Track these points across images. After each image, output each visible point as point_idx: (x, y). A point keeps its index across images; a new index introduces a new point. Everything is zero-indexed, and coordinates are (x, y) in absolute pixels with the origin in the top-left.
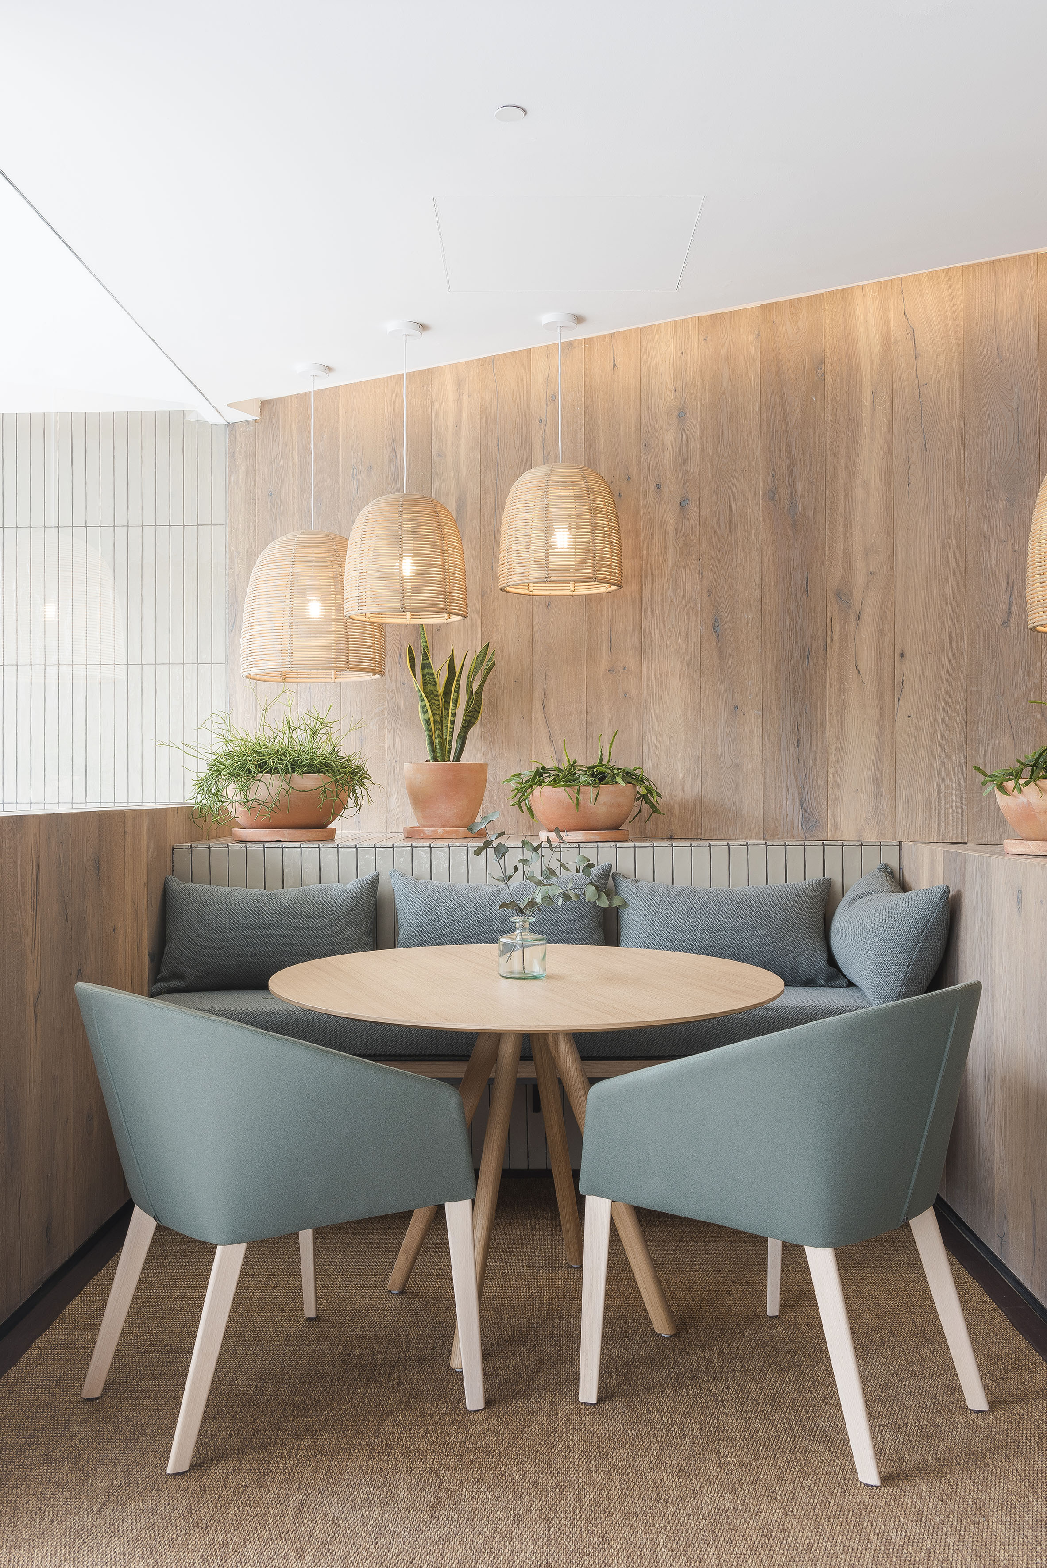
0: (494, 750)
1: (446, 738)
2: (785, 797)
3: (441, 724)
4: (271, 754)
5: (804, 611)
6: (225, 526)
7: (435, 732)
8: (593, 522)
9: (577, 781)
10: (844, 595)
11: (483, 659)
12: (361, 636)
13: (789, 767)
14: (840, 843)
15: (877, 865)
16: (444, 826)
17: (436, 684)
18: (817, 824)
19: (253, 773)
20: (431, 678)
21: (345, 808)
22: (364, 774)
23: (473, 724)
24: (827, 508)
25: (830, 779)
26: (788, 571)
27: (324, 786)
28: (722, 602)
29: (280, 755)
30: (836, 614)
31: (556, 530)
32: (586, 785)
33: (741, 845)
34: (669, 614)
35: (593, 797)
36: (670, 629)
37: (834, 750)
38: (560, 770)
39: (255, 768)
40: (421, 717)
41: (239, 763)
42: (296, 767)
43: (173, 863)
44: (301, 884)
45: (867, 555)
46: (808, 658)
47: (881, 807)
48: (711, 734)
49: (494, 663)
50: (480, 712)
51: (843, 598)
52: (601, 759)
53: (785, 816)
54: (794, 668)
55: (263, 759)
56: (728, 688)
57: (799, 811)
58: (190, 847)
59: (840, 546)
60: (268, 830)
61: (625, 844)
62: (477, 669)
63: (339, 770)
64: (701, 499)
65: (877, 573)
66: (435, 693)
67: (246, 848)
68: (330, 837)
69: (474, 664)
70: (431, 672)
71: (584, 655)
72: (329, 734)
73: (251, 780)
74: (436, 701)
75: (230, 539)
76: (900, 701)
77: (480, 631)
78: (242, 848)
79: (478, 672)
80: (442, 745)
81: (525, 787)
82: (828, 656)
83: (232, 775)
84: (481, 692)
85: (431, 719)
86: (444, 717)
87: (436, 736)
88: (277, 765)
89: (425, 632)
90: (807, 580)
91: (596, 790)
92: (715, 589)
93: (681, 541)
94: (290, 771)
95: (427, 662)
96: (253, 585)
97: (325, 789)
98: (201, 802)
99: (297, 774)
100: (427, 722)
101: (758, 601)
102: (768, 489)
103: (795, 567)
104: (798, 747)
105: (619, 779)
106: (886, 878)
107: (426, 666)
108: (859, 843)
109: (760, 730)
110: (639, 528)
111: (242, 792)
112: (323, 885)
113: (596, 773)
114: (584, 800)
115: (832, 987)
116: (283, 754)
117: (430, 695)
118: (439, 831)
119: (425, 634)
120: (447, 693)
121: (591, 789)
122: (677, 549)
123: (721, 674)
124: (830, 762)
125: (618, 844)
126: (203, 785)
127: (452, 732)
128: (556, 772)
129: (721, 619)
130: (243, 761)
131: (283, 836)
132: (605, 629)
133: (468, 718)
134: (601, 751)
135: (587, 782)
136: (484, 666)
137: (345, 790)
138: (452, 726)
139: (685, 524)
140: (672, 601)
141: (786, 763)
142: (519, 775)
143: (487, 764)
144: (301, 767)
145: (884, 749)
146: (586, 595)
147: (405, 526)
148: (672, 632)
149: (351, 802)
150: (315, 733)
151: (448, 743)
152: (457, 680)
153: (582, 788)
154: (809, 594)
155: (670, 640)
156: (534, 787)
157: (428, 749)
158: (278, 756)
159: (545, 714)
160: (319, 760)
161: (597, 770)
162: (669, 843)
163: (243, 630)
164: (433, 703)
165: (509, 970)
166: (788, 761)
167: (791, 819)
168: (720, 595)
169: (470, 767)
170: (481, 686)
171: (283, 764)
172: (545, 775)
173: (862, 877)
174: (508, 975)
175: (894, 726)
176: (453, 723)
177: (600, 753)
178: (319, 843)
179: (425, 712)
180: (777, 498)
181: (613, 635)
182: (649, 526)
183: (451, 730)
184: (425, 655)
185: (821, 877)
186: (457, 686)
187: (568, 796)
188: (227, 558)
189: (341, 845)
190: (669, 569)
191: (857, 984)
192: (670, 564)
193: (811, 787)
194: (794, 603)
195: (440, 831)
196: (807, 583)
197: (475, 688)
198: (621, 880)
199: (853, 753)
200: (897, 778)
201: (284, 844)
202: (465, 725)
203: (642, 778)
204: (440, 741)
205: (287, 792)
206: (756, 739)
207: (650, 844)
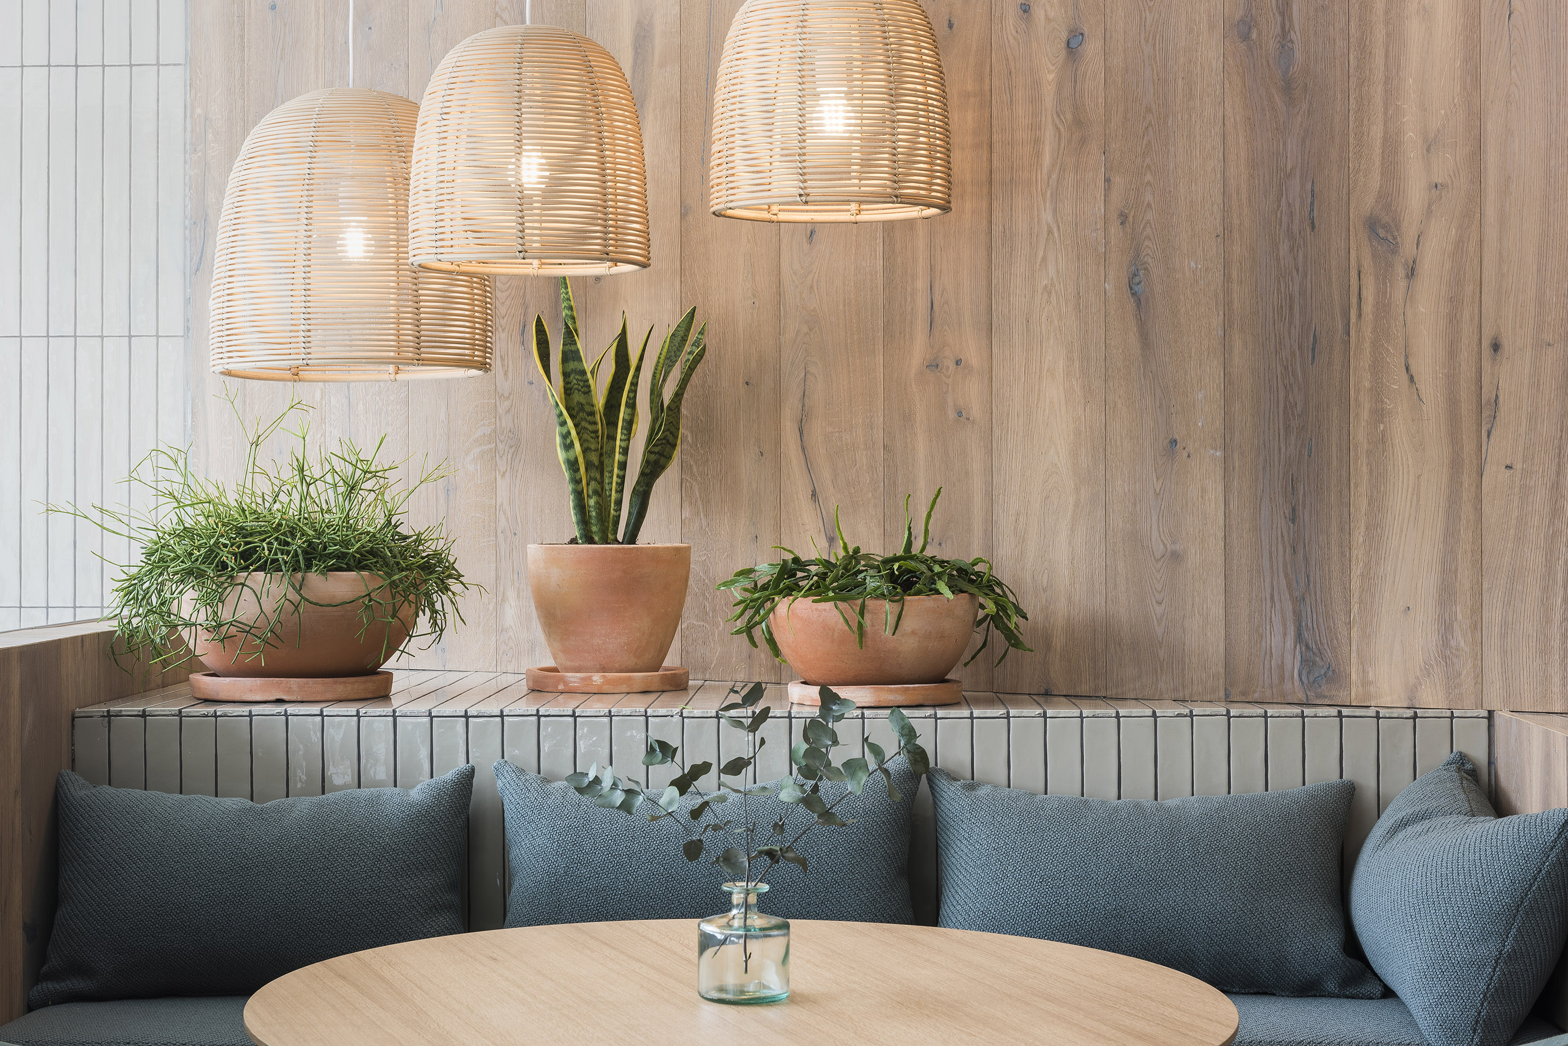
0: (706, 516)
1: (610, 495)
2: (1268, 619)
3: (601, 468)
4: (266, 532)
5: (1305, 257)
6: (183, 67)
7: (588, 484)
8: (892, 85)
9: (860, 589)
10: (1384, 227)
11: (684, 339)
12: (446, 298)
13: (1275, 563)
14: (1372, 712)
15: (1445, 755)
16: (604, 667)
17: (590, 391)
18: (1330, 673)
19: (229, 569)
20: (581, 381)
21: (411, 637)
22: (448, 568)
23: (663, 468)
24: (1351, 56)
25: (1355, 584)
26: (1275, 177)
27: (369, 595)
28: (1148, 238)
29: (284, 534)
30: (1367, 262)
31: (822, 95)
32: (877, 598)
33: (1179, 715)
34: (1044, 259)
35: (891, 620)
36: (1046, 287)
37: (1363, 529)
38: (827, 564)
39: (233, 561)
40: (561, 455)
41: (203, 551)
42: (315, 558)
43: (73, 745)
44: (323, 787)
45: (1428, 150)
46: (1313, 349)
47: (1453, 643)
48: (1125, 493)
49: (704, 349)
50: (676, 445)
51: (1382, 233)
52: (909, 544)
53: (1268, 657)
54: (1286, 368)
55: (250, 543)
56: (1158, 404)
57: (1295, 647)
58: (106, 714)
59: (1377, 131)
60: (259, 681)
61: (953, 712)
62: (669, 359)
63: (398, 563)
64: (1108, 35)
65: (1447, 186)
66: (587, 408)
67: (216, 716)
68: (382, 695)
69: (665, 350)
70: (579, 367)
71: (881, 334)
72: (380, 492)
73: (226, 585)
74: (590, 423)
75: (193, 92)
76: (1491, 437)
77: (678, 283)
78: (207, 716)
79: (673, 366)
80: (602, 508)
81: (759, 598)
82: (1353, 345)
83: (190, 572)
84: (678, 408)
85: (581, 460)
86: (605, 454)
87: (591, 493)
88: (276, 554)
89: (569, 289)
90: (1313, 196)
91: (896, 607)
92: (1133, 209)
93: (1069, 116)
94: (302, 565)
95: (573, 348)
96: (234, 195)
97: (370, 601)
98: (129, 623)
99: (316, 571)
100: (573, 465)
101: (1218, 236)
102: (1237, 17)
103: (1289, 171)
104: (1293, 522)
105: (942, 586)
106: (1462, 783)
107: (571, 355)
108: (1410, 713)
109: (1220, 488)
110: (987, 88)
111: (208, 606)
112: (365, 792)
113: (896, 572)
114: (873, 626)
115: (1353, 997)
116: (290, 531)
117: (578, 413)
118: (595, 678)
119: (570, 294)
120: (612, 405)
121: (887, 605)
122: (1060, 131)
123: (1144, 377)
124: (1355, 552)
125: (940, 713)
126: (133, 590)
127: (621, 484)
128: (820, 569)
129: (1146, 269)
130: (210, 546)
131: (289, 690)
132: (921, 285)
133: (653, 457)
134: (909, 528)
135: (879, 592)
136: (685, 356)
137: (410, 602)
138: (621, 473)
139: (1075, 82)
140: (1050, 232)
141: (1271, 553)
142: (751, 571)
143: (689, 548)
144: (324, 557)
145: (1459, 530)
146: (884, 222)
147: (527, 92)
148: (1050, 293)
149: (423, 621)
150: (352, 488)
151: (612, 505)
152: (632, 384)
153: (871, 604)
154: (1317, 225)
155: (1046, 310)
156: (777, 598)
157: (572, 516)
158: (280, 536)
159: (803, 449)
160: (359, 545)
161: (900, 567)
162: (1039, 711)
163: (214, 283)
164: (585, 428)
165: (717, 984)
166: (1274, 549)
167: (1280, 663)
168: (1144, 222)
169: (655, 555)
170: (678, 395)
171: (288, 553)
172: (800, 574)
173: (1415, 779)
174: (716, 995)
175: (1479, 486)
176: (623, 466)
177: (907, 532)
178: (358, 705)
179: (568, 447)
180: (1254, 36)
181: (937, 298)
182: (1007, 85)
183: (619, 481)
184: (570, 336)
185: (1334, 778)
186: (632, 395)
187: (842, 619)
188: (189, 129)
189: (400, 711)
190: (1045, 170)
191: (1399, 994)
192: (1047, 160)
193: (1319, 600)
194: (1286, 240)
195: (597, 678)
196: (1312, 204)
197: (667, 395)
198: (943, 784)
199: (1400, 537)
200: (1485, 586)
201: (291, 709)
202: (647, 471)
203: (989, 581)
204: (597, 503)
205: (297, 607)
206: (1213, 505)
207: (1002, 712)
